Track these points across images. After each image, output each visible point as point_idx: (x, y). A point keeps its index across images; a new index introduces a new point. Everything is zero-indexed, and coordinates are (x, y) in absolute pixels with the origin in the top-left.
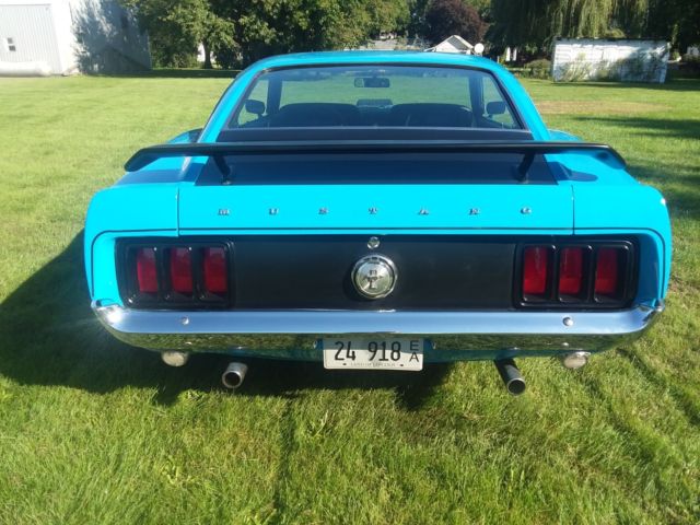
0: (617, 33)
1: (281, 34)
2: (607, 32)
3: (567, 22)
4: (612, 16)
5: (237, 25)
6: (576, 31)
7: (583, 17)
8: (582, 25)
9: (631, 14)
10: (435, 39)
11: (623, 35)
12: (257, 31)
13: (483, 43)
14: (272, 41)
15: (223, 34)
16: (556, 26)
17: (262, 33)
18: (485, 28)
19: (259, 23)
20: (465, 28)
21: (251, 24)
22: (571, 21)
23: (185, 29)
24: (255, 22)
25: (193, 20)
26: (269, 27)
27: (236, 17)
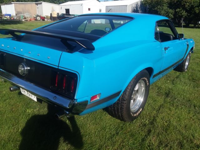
1: (189, 14)
5: (175, 11)
12: (181, 13)
14: (186, 17)
15: (170, 14)
17: (183, 14)
19: (182, 11)
21: (180, 11)
23: (159, 12)
24: (181, 11)
25: (162, 10)
26: (186, 12)
27: (175, 9)
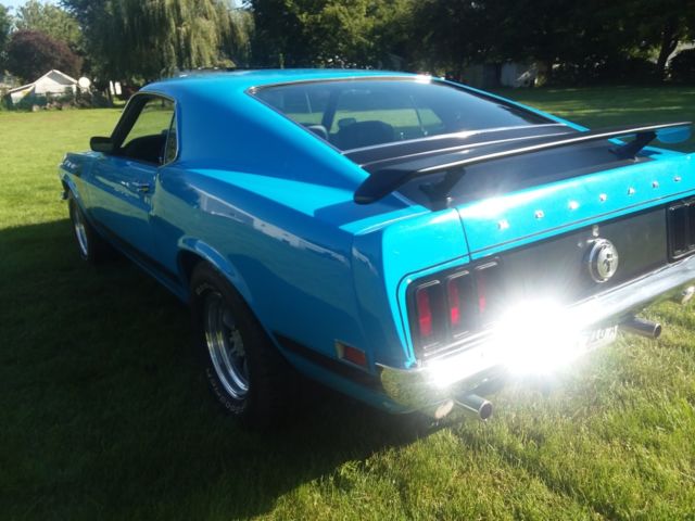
0: (229, 63)
2: (218, 62)
3: (179, 54)
4: (219, 48)
6: (190, 61)
7: (193, 48)
8: (194, 57)
9: (235, 46)
10: (29, 77)
11: (234, 65)
13: (93, 83)
16: (170, 57)
18: (80, 61)
20: (59, 63)
22: (183, 52)
